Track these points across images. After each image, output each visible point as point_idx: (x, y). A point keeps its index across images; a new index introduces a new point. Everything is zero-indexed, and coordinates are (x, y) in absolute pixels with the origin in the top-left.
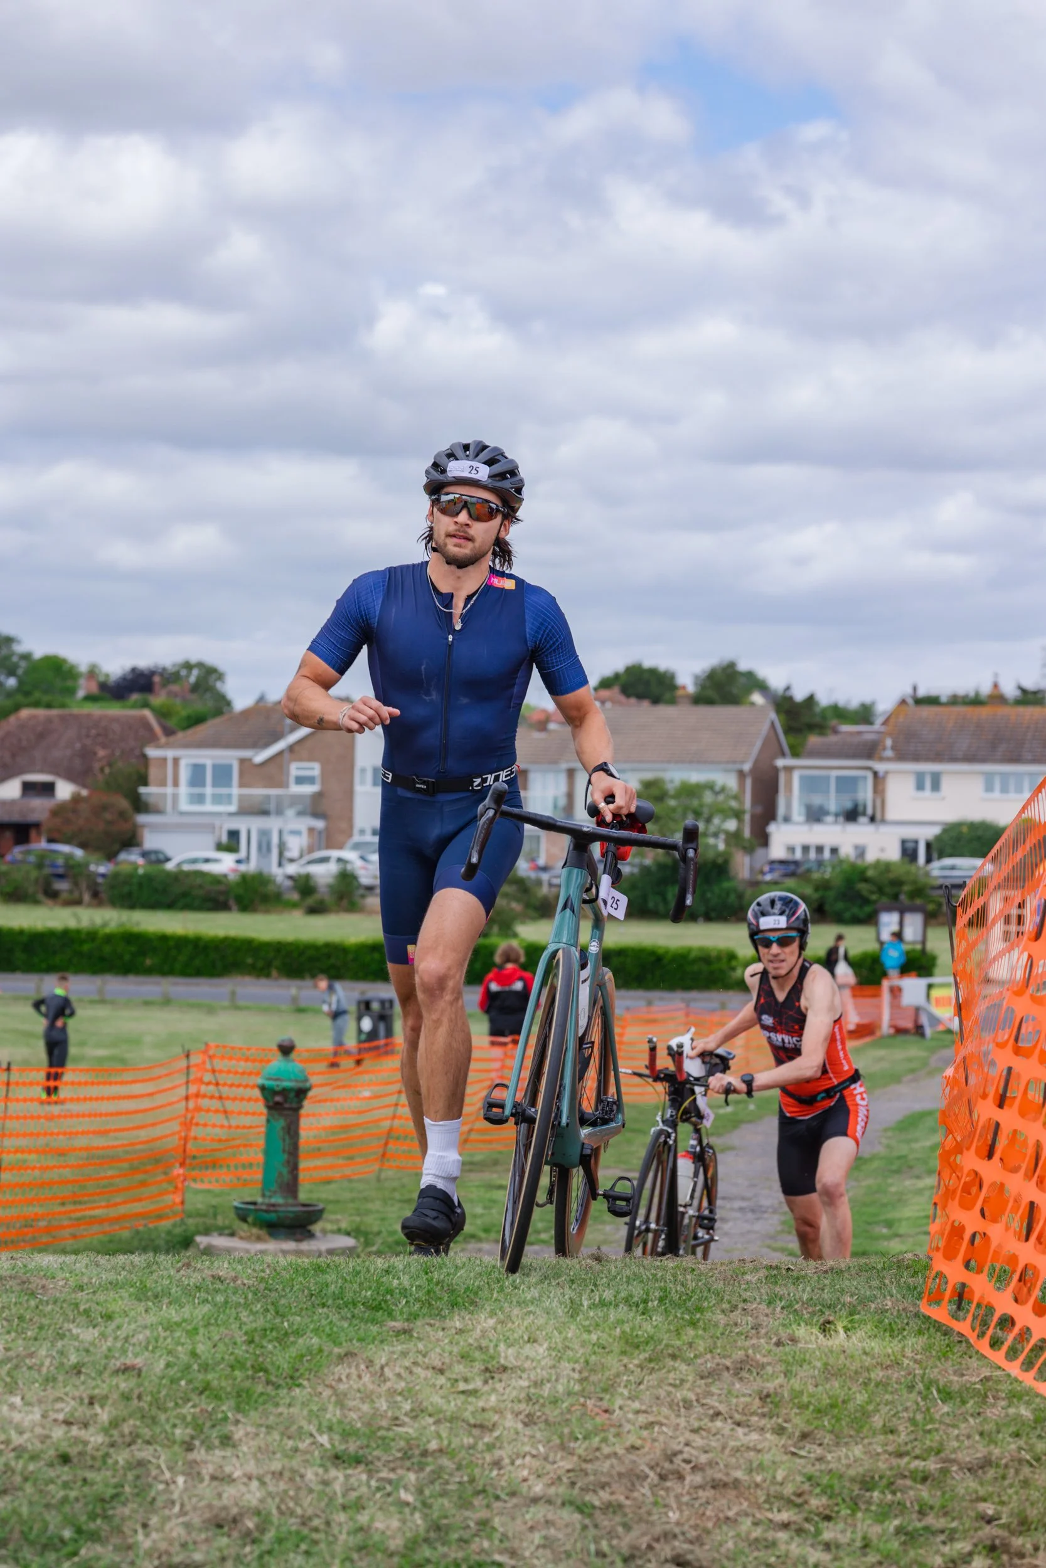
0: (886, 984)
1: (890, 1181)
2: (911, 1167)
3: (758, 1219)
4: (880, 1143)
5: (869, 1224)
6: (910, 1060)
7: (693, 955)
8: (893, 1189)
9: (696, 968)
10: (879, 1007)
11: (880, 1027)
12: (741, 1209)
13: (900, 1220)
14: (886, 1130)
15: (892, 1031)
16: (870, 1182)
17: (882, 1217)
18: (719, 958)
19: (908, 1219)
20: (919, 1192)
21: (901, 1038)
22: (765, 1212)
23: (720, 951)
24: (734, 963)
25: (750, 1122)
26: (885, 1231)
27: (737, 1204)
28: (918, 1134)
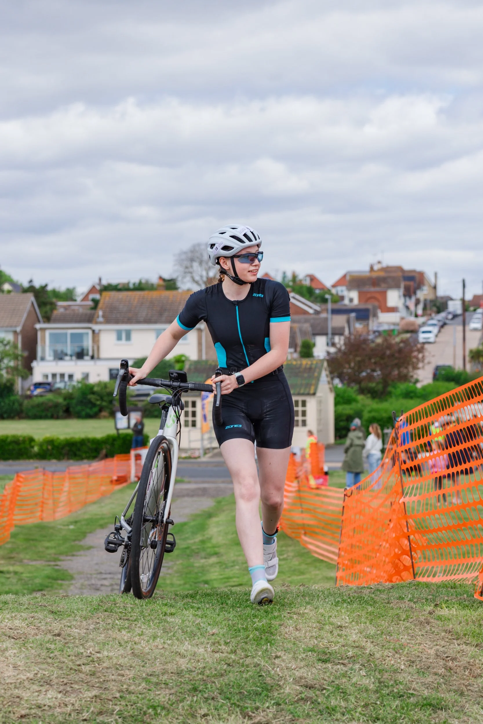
0: (133, 453)
1: (192, 560)
2: (198, 553)
5: (195, 583)
7: (9, 440)
8: (197, 565)
9: (11, 447)
10: (129, 466)
11: (130, 477)
13: (211, 580)
15: (136, 479)
16: (180, 561)
17: (201, 579)
18: (24, 441)
19: (215, 580)
20: (212, 565)
23: (24, 437)
24: (33, 444)
25: (90, 532)
26: (206, 586)
28: (187, 536)
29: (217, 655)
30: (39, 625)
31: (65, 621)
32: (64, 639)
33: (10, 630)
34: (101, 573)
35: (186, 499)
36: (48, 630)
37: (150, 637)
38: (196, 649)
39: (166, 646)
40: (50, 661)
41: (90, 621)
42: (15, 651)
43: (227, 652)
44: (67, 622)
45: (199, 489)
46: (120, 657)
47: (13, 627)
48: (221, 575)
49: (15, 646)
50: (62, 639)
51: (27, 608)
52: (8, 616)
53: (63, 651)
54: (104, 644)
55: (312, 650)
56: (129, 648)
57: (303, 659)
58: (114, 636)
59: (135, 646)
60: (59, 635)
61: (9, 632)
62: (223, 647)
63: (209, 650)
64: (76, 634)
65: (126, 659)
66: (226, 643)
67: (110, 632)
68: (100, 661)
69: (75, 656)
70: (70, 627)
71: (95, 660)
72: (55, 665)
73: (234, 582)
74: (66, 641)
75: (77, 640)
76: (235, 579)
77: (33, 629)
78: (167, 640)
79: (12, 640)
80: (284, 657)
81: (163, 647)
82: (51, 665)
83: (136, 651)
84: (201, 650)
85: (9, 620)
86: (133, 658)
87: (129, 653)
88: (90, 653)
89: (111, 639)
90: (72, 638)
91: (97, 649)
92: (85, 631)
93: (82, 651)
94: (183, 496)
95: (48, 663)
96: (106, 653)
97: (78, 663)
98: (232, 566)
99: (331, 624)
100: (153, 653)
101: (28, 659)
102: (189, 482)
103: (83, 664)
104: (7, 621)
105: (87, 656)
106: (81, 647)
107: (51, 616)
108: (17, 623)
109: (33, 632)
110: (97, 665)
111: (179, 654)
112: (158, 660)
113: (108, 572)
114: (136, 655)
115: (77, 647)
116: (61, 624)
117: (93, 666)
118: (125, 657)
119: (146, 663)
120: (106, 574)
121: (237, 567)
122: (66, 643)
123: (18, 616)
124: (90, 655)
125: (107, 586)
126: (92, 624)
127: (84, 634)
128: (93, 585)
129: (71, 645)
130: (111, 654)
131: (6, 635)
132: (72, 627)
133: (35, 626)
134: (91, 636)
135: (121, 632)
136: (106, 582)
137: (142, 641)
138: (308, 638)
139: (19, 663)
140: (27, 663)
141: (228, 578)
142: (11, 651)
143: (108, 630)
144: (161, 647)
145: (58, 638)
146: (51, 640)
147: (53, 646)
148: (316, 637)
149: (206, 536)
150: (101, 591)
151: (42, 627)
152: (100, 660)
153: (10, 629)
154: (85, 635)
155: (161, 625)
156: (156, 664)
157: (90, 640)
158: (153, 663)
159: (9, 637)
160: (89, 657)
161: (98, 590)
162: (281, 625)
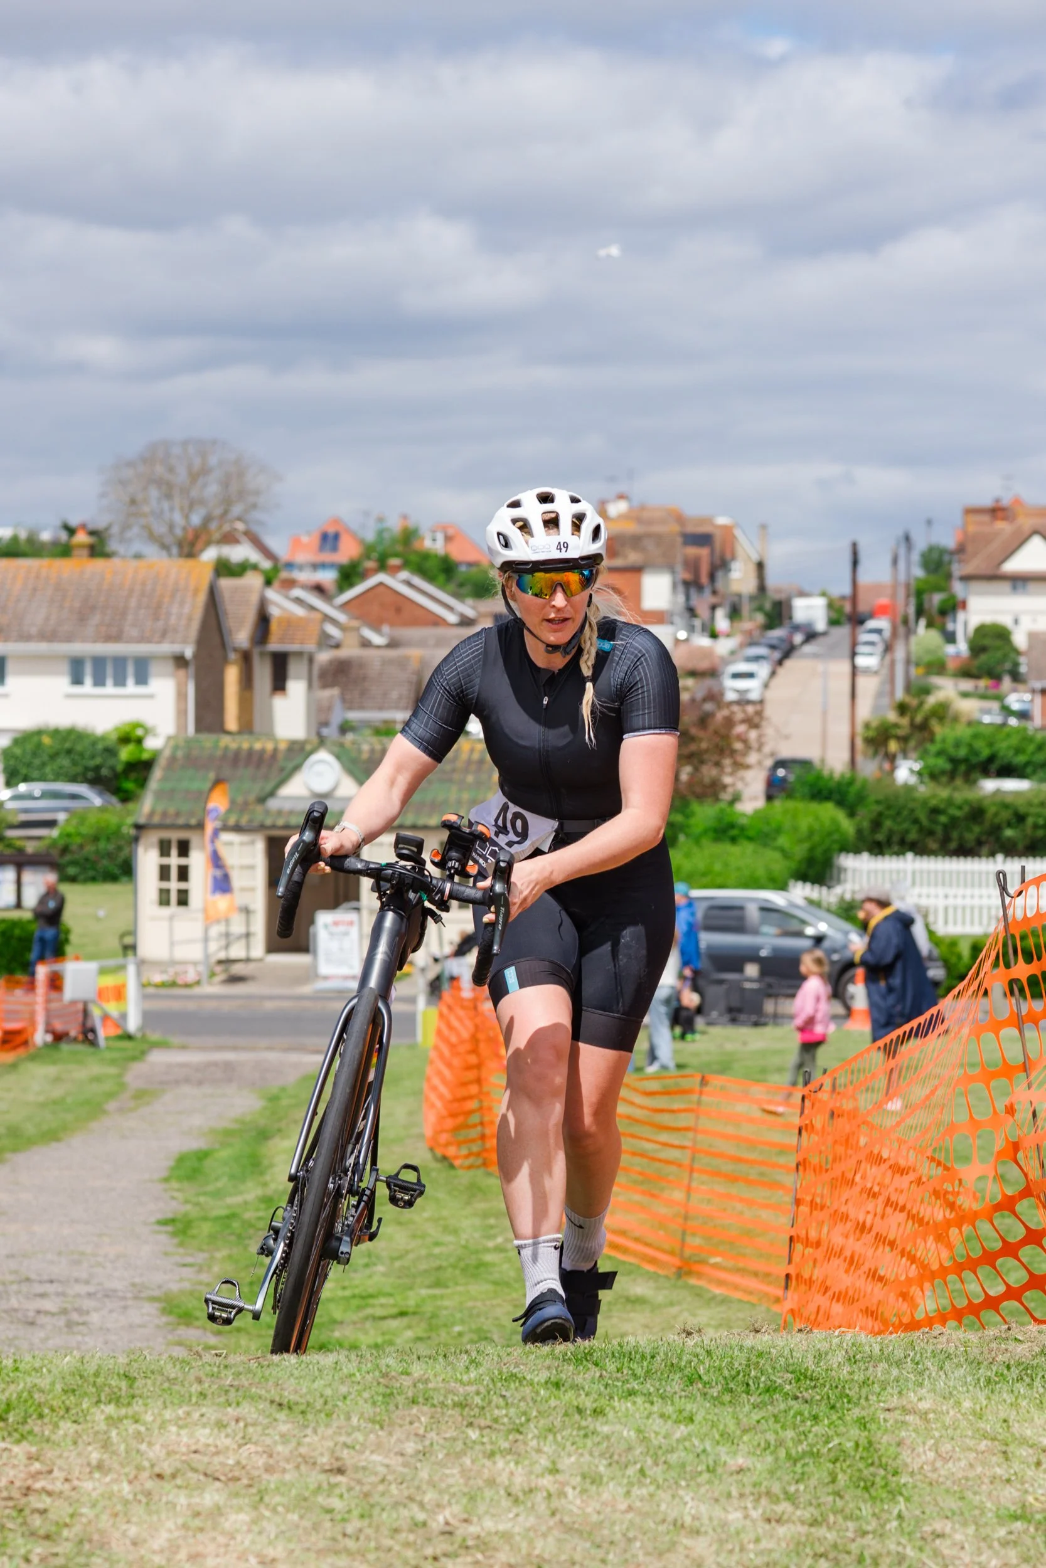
3: (125, 1308)
4: (173, 1198)
6: (97, 1079)
10: (31, 1004)
11: (33, 1034)
12: (89, 1295)
14: (166, 1180)
15: (49, 1038)
16: (224, 1253)
21: (65, 1047)
22: (124, 1298)
27: (82, 1289)
28: (219, 1184)
29: (781, 1531)
30: (268, 1441)
31: (330, 1432)
32: (359, 1482)
33: (196, 1456)
34: (28, 1280)
35: (186, 1089)
36: (300, 1455)
37: (584, 1477)
38: (718, 1512)
39: (638, 1504)
40: (350, 1544)
41: (398, 1434)
42: (244, 1517)
43: (803, 1523)
44: (340, 1434)
45: (215, 1064)
46: (531, 1534)
47: (200, 1447)
48: (344, 1288)
49: (235, 1501)
50: (353, 1484)
51: (203, 1395)
52: (168, 1414)
53: (370, 1516)
54: (472, 1499)
55: (1016, 1518)
56: (542, 1508)
57: (1005, 1544)
58: (486, 1474)
59: (555, 1503)
60: (340, 1471)
61: (200, 1461)
62: (784, 1507)
63: (755, 1514)
64: (382, 1470)
65: (550, 1539)
66: (791, 1498)
67: (467, 1461)
68: (483, 1544)
69: (411, 1531)
70: (353, 1448)
71: (470, 1543)
72: (371, 1557)
73: (382, 1305)
74: (366, 1488)
75: (393, 1487)
76: (383, 1300)
77: (257, 1453)
78: (631, 1484)
79: (218, 1484)
80: (958, 1537)
81: (630, 1508)
82: (359, 1558)
83: (567, 1519)
84: (735, 1516)
85: (180, 1427)
86: (567, 1536)
87: (551, 1523)
88: (447, 1523)
89: (480, 1483)
90: (373, 1479)
91: (456, 1509)
92: (400, 1459)
93: (421, 1516)
94: (177, 1082)
95: (348, 1552)
96: (489, 1524)
97: (429, 1551)
98: (367, 1266)
99: (1024, 1441)
100: (614, 1523)
101: (289, 1540)
102: (184, 1048)
103: (445, 1555)
104: (174, 1429)
105: (443, 1533)
106: (415, 1507)
107: (282, 1416)
108: (204, 1435)
109: (261, 1461)
110: (480, 1556)
111: (678, 1525)
112: (638, 1544)
113: (45, 1277)
114: (571, 1529)
115: (405, 1506)
116: (323, 1438)
117: (469, 1559)
118: (544, 1536)
119: (607, 1553)
120: (41, 1282)
121: (381, 1268)
122: (367, 1495)
123: (196, 1415)
124: (448, 1529)
125: (53, 1314)
126: (408, 1438)
127: (401, 1469)
128: (16, 1310)
129: (384, 1501)
130: (501, 1527)
131: (195, 1470)
132: (358, 1447)
133: (256, 1443)
134: (424, 1474)
135: (495, 1463)
136: (48, 1305)
137: (569, 1491)
138: (986, 1480)
139: (271, 1552)
140: (292, 1551)
141: (363, 1297)
142: (233, 1517)
143: (459, 1455)
144: (623, 1506)
145: (340, 1478)
146: (325, 1486)
147: (336, 1503)
148: (1008, 1481)
149: (273, 1186)
150: (42, 1326)
151: (280, 1448)
152: (485, 1544)
153: (195, 1452)
154: (406, 1470)
155: (589, 1443)
156: (634, 1556)
157: (424, 1487)
158: (625, 1551)
159: (206, 1475)
160: (450, 1533)
161: (32, 1324)
162: (899, 1444)
